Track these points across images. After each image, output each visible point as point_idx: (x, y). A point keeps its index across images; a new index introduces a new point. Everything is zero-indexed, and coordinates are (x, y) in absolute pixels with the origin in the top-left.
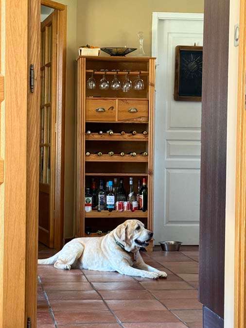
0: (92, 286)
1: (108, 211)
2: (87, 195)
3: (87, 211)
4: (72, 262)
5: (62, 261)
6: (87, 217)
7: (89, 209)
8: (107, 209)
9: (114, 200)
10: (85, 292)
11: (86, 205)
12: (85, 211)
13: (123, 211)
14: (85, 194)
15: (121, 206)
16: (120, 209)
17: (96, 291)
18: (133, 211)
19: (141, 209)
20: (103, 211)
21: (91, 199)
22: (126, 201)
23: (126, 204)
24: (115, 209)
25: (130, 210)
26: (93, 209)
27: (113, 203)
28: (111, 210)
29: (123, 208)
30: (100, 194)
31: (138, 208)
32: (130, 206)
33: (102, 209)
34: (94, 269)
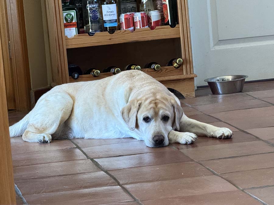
0: (97, 164)
1: (107, 33)
2: (66, 8)
3: (69, 37)
4: (53, 129)
5: (36, 128)
6: (70, 47)
7: (71, 32)
8: (105, 29)
9: (115, 12)
10: (85, 176)
11: (66, 26)
12: (66, 37)
13: (134, 29)
14: (63, 7)
15: (131, 22)
16: (128, 26)
17: (106, 172)
18: (152, 28)
19: (167, 24)
20: (98, 33)
21: (73, 13)
22: (138, 11)
23: (138, 16)
24: (119, 27)
25: (147, 27)
26: (79, 32)
27: (115, 17)
28: (112, 30)
29: (134, 24)
30: (89, 3)
31: (162, 22)
32: (147, 20)
33: (95, 31)
34: (94, 137)
